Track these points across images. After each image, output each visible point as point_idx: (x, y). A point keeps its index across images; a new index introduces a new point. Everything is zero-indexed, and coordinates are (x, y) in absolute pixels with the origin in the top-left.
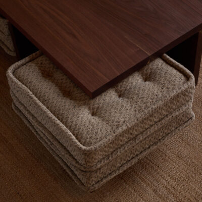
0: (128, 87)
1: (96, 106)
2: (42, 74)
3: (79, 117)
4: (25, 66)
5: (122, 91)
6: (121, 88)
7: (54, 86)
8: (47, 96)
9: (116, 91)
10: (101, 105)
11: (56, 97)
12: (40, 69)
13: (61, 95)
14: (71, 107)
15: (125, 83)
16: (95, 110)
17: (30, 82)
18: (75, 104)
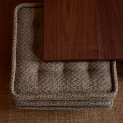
0: (73, 69)
1: (44, 68)
2: (34, 22)
3: (27, 69)
4: (29, 9)
5: (67, 68)
6: (68, 66)
7: (33, 36)
8: (23, 40)
9: (64, 66)
10: (47, 69)
11: (27, 45)
12: (35, 18)
13: (32, 45)
14: (29, 59)
15: (73, 64)
16: (42, 70)
17: (22, 23)
18: (33, 58)
